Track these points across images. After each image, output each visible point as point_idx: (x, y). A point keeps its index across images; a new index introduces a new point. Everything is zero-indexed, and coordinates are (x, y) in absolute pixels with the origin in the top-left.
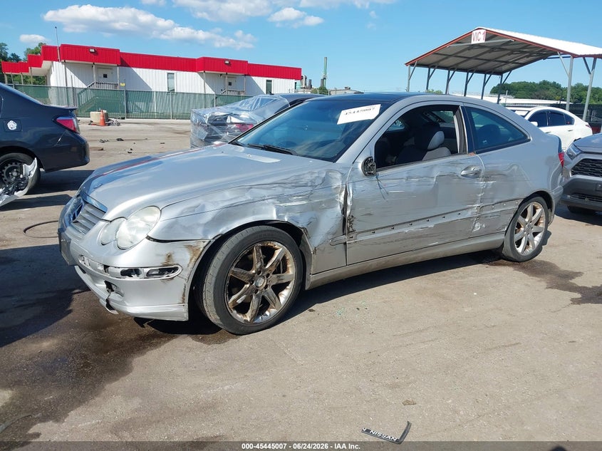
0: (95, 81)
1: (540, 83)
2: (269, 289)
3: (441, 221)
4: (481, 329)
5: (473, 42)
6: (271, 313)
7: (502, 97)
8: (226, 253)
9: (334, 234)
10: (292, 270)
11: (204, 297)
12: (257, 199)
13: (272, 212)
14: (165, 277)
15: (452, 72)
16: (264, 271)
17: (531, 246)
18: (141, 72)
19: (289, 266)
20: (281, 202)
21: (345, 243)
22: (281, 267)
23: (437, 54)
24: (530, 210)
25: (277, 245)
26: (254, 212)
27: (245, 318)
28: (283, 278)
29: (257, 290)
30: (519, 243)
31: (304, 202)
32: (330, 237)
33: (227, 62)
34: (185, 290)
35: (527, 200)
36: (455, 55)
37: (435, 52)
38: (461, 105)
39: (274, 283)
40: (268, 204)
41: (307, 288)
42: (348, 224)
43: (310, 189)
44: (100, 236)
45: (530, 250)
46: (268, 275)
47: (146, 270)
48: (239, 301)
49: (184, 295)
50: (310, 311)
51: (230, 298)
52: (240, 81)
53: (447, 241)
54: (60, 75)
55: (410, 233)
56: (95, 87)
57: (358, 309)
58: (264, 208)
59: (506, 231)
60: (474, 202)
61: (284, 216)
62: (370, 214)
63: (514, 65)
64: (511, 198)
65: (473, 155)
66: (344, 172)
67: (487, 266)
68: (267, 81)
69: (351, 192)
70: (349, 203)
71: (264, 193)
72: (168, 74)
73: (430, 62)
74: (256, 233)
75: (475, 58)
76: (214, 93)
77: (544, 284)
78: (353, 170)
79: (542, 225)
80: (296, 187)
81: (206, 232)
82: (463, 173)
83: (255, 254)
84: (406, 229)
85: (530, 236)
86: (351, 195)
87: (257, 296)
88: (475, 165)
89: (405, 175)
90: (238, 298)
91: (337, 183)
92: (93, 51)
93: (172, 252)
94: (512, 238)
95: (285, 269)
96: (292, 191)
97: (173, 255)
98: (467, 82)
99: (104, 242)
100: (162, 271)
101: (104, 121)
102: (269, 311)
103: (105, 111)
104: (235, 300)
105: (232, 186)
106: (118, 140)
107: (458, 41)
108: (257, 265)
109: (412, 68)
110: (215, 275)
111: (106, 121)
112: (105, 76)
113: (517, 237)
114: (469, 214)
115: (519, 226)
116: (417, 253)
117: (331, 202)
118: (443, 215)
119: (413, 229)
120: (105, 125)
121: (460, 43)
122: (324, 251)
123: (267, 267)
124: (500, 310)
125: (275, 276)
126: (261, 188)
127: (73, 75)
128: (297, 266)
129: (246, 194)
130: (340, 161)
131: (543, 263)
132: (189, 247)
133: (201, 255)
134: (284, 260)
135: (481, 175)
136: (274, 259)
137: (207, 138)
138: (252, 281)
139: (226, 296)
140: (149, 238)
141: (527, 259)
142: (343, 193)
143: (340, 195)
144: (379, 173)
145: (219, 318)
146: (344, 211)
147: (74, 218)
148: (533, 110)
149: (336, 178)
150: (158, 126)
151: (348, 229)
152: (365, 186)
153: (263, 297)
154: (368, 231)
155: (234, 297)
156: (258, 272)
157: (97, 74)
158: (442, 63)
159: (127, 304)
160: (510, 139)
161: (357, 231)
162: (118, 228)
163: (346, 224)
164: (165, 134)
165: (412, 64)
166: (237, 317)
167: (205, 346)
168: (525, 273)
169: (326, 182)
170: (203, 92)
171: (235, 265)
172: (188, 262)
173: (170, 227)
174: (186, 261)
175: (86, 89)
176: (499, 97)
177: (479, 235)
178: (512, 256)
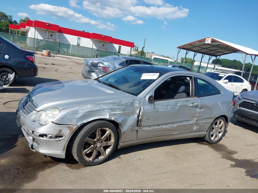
0: (47, 37)
1: (233, 61)
2: (102, 148)
3: (179, 124)
4: (190, 175)
5: (206, 43)
6: (101, 158)
7: (216, 66)
8: (85, 131)
9: (133, 126)
10: (113, 141)
11: (73, 149)
12: (101, 109)
13: (107, 115)
14: (57, 139)
15: (196, 53)
16: (101, 140)
17: (217, 137)
18: (67, 36)
19: (112, 138)
20: (111, 112)
21: (137, 131)
22: (108, 139)
23: (191, 45)
24: (218, 122)
25: (107, 129)
26: (99, 114)
27: (90, 159)
28: (108, 143)
29: (96, 148)
30: (212, 136)
31: (122, 112)
32: (131, 127)
33: (103, 36)
34: (65, 146)
35: (217, 118)
36: (198, 47)
37: (190, 44)
38: (193, 76)
39: (104, 145)
40: (106, 112)
41: (119, 148)
42: (139, 123)
43: (125, 107)
44: (33, 117)
45: (217, 139)
46: (102, 142)
47: (50, 136)
48: (88, 152)
49: (64, 148)
50: (119, 158)
51: (84, 150)
52: (108, 45)
53: (181, 132)
54: (32, 33)
55: (166, 128)
56: (46, 40)
57: (139, 159)
58: (104, 113)
59: (207, 131)
60: (195, 117)
61: (112, 117)
62: (149, 119)
63: (222, 53)
64: (210, 117)
65: (196, 98)
66: (140, 101)
67: (198, 144)
68: (119, 46)
69: (142, 109)
70: (141, 114)
71: (105, 107)
72: (78, 38)
73: (187, 48)
74: (99, 124)
75: (207, 49)
76: (96, 48)
77: (220, 156)
78: (144, 100)
79: (223, 129)
80: (119, 105)
81: (77, 122)
82: (191, 105)
83: (97, 133)
84: (164, 127)
85: (217, 133)
86: (142, 111)
87: (96, 150)
88: (196, 102)
89: (166, 104)
90: (87, 151)
91: (137, 105)
92: (48, 25)
93: (62, 129)
94: (209, 133)
95: (110, 140)
96: (117, 107)
97: (62, 130)
98: (202, 58)
99: (34, 120)
100: (56, 137)
101: (48, 55)
102: (101, 157)
103: (49, 51)
104: (86, 152)
105: (92, 102)
106: (52, 64)
107: (200, 41)
108: (98, 137)
109: (180, 49)
110: (79, 141)
111: (49, 55)
112: (52, 36)
113: (212, 133)
114: (192, 122)
115: (213, 129)
116: (168, 137)
117: (133, 113)
118: (181, 122)
119: (167, 126)
120: (48, 56)
121: (201, 42)
122: (128, 133)
123: (102, 138)
124: (200, 166)
125: (105, 142)
126: (104, 105)
127: (38, 33)
128: (115, 139)
129: (97, 107)
130: (139, 96)
131: (222, 146)
132: (69, 128)
133: (74, 131)
134: (110, 135)
135: (199, 107)
136: (105, 135)
137: (89, 71)
138: (94, 144)
139: (82, 150)
140: (52, 122)
141: (215, 142)
142: (139, 109)
143: (137, 110)
144: (155, 102)
145: (78, 159)
146: (138, 117)
147: (24, 107)
148: (227, 75)
149: (136, 103)
150: (71, 59)
151: (139, 125)
152: (149, 107)
153: (99, 151)
154: (147, 126)
155: (86, 150)
156: (98, 140)
157: (48, 35)
158: (192, 49)
159: (40, 148)
160: (213, 92)
161: (143, 126)
162: (41, 115)
163: (138, 122)
164: (73, 64)
165: (180, 48)
166: (86, 159)
167: (71, 170)
168: (213, 149)
169: (132, 104)
170: (92, 48)
171: (88, 137)
172: (68, 134)
173: (62, 118)
174: (67, 133)
175: (42, 40)
176: (215, 65)
177: (196, 131)
178: (209, 141)
